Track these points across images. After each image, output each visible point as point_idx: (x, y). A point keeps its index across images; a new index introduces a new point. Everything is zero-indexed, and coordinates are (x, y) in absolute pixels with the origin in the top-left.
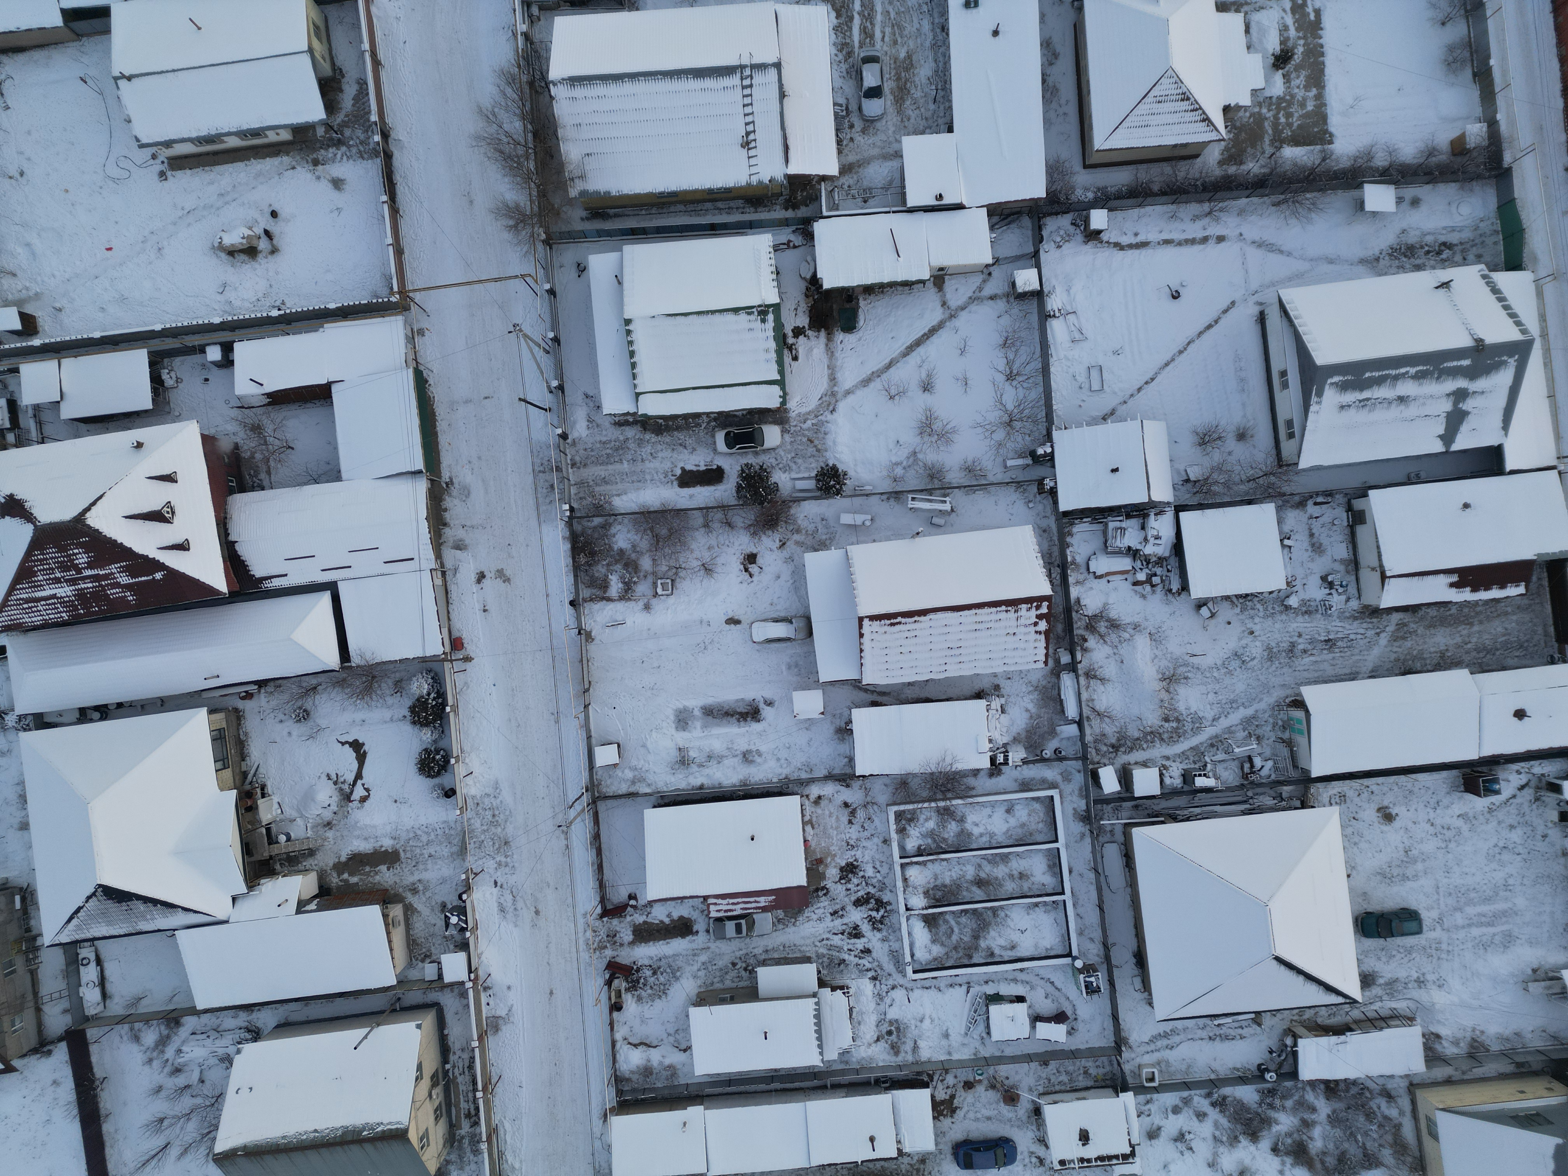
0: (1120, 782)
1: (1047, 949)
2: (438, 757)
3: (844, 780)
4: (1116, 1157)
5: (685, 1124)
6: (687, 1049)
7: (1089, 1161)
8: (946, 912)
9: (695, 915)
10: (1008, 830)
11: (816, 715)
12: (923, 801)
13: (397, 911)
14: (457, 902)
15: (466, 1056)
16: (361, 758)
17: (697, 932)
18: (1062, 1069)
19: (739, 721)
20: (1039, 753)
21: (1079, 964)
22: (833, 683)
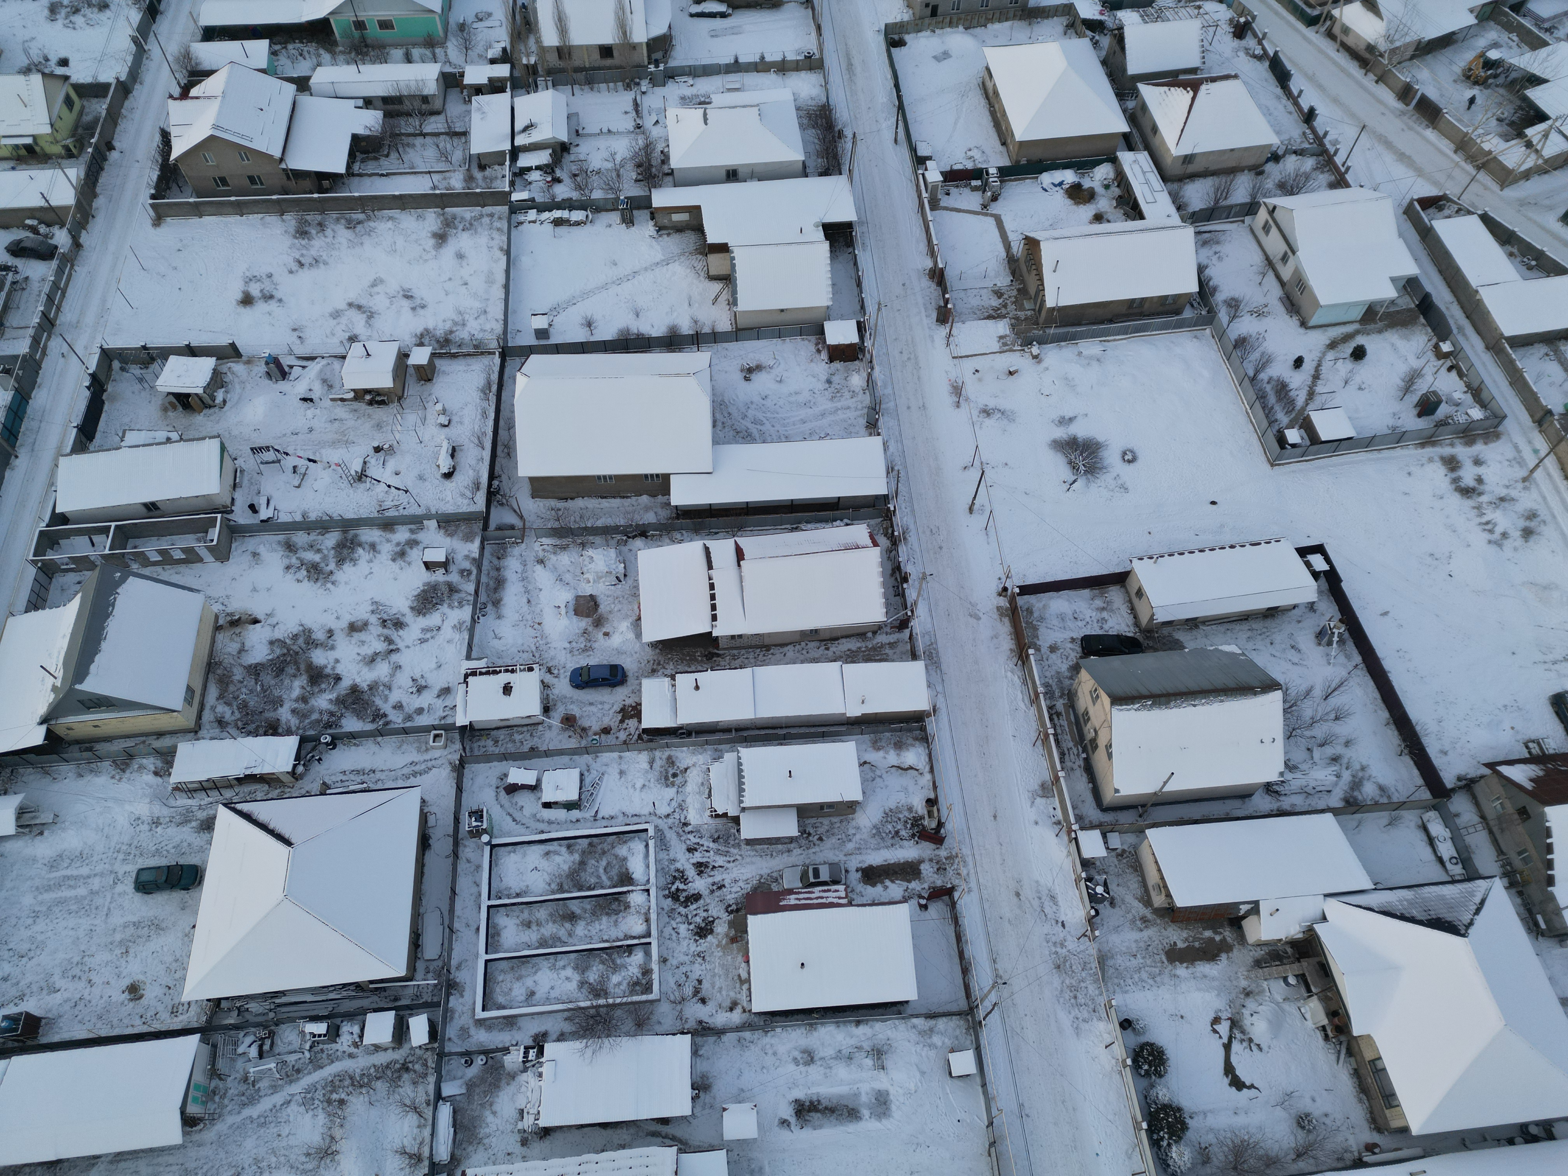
0: (408, 1028)
1: (514, 852)
2: (1146, 1067)
3: (704, 1029)
4: (481, 674)
5: (863, 702)
6: (863, 764)
7: (507, 671)
8: (610, 888)
9: (860, 887)
10: (536, 972)
11: (732, 1107)
12: (620, 1004)
13: (1158, 900)
14: (1100, 907)
15: (1068, 764)
16: (1229, 1069)
17: (857, 871)
18: (518, 744)
19: (819, 1101)
20: (490, 1062)
21: (485, 838)
22: (711, 1149)
